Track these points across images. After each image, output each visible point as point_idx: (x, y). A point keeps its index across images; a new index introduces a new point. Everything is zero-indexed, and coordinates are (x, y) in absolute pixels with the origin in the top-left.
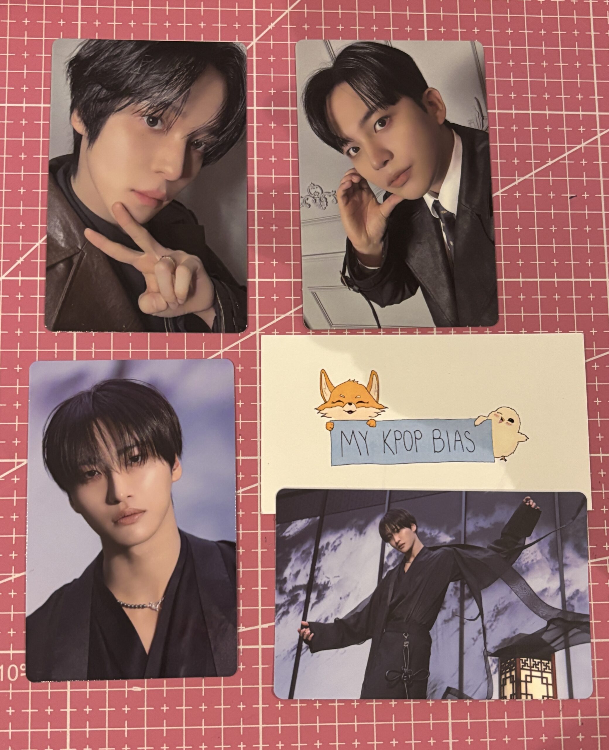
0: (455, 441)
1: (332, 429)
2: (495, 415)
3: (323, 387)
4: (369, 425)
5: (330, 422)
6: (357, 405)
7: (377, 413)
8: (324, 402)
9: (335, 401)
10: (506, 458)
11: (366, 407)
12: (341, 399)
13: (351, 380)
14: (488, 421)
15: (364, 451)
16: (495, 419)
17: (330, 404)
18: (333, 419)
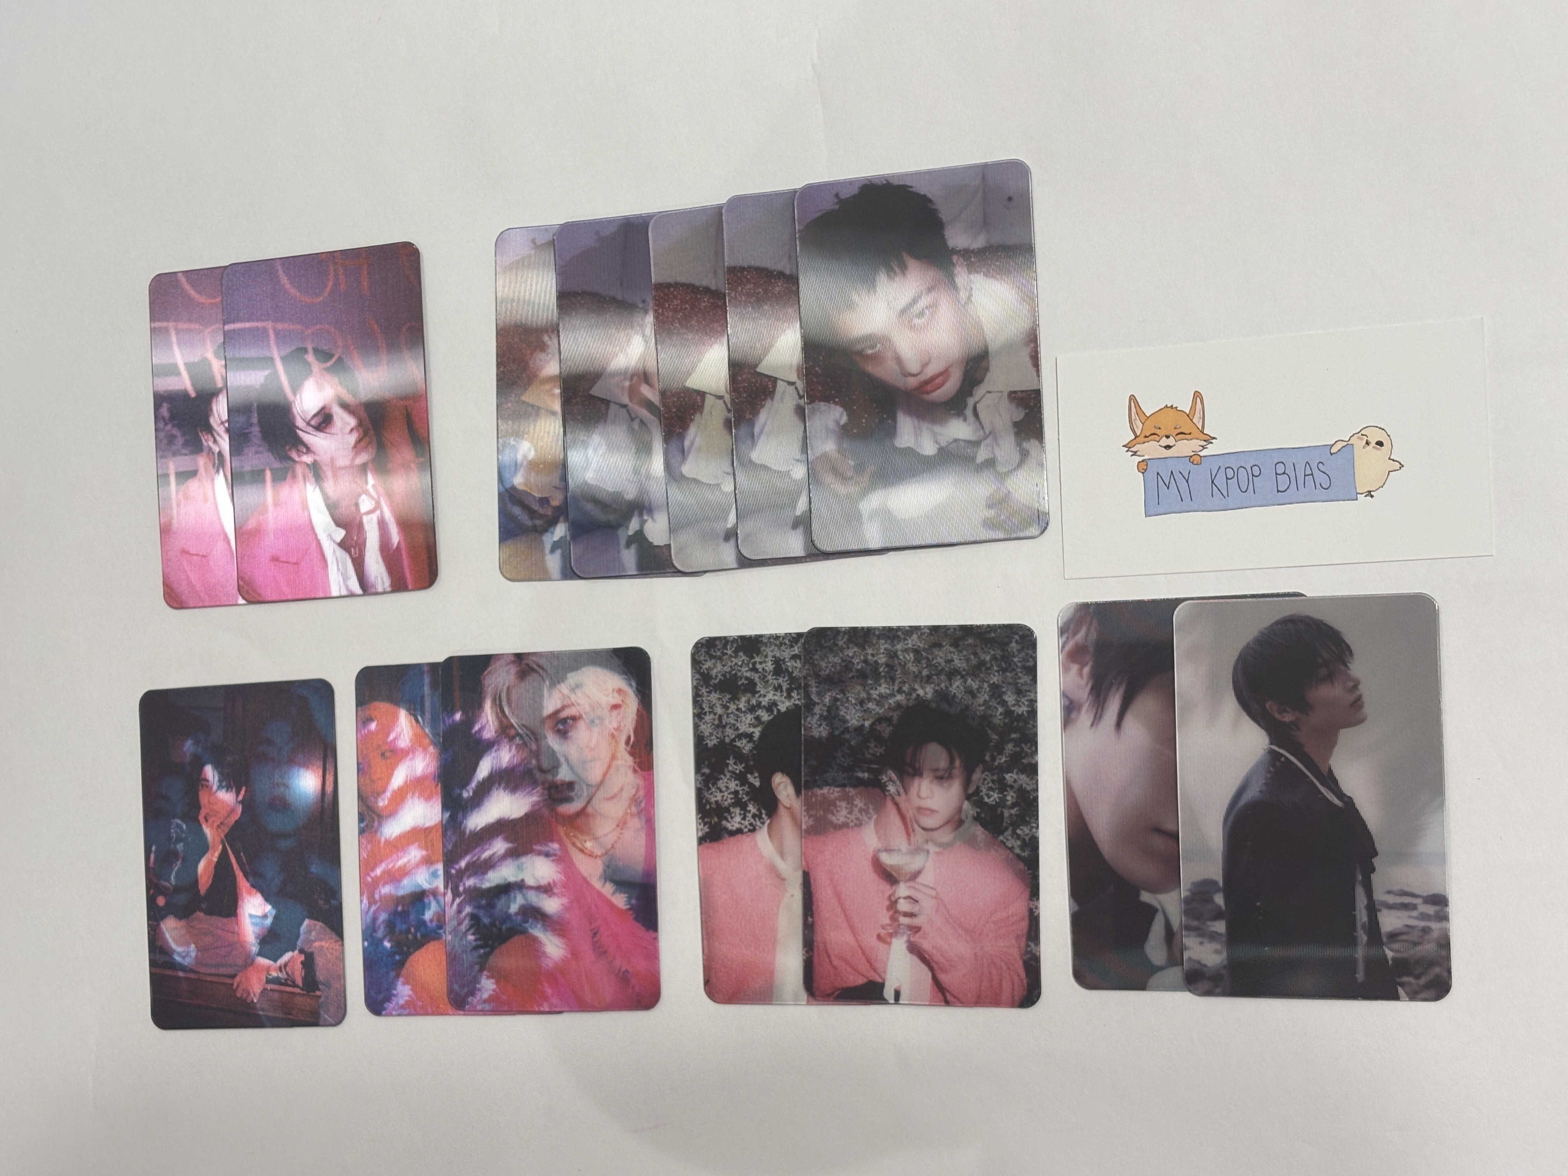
0: (1305, 475)
1: (1146, 470)
2: (1358, 438)
3: (1133, 418)
4: (1192, 463)
5: (1143, 461)
6: (1176, 437)
7: (1202, 446)
8: (1134, 437)
9: (1147, 435)
10: (1372, 493)
11: (1188, 440)
12: (1158, 432)
13: (1169, 406)
15: (1185, 496)
16: (1359, 444)
17: (1142, 439)
18: (1146, 457)
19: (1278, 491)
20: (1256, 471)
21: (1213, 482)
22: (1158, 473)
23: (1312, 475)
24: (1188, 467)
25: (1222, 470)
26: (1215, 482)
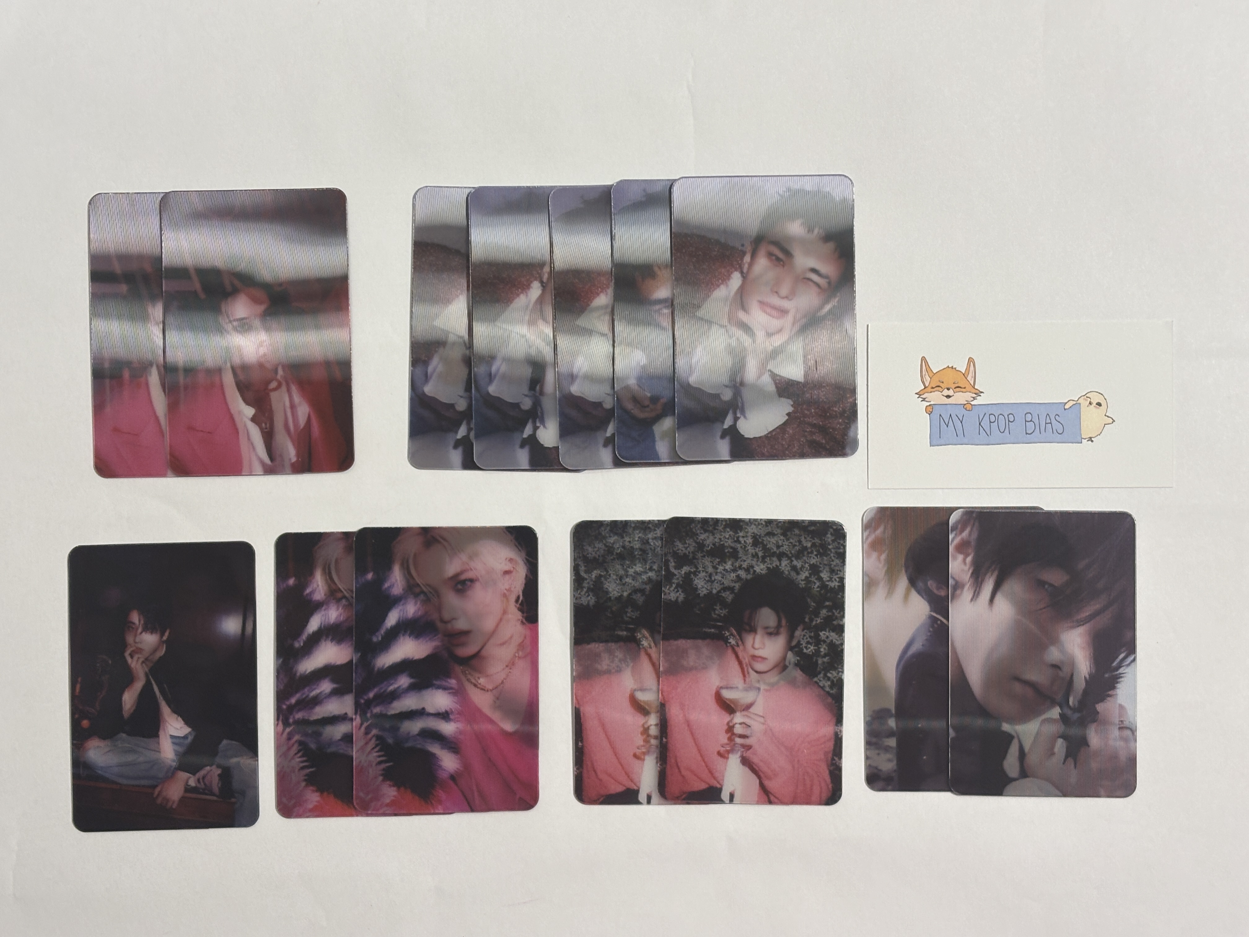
0: (1046, 423)
1: (931, 412)
2: (1084, 399)
3: (924, 373)
4: (966, 409)
5: (930, 405)
6: (954, 390)
7: (973, 398)
8: (923, 387)
9: (934, 387)
10: (1092, 439)
11: (962, 392)
12: (941, 385)
14: (1077, 405)
15: (960, 432)
16: (1084, 403)
17: (929, 389)
18: (932, 403)
19: (1026, 433)
20: (1011, 419)
21: (980, 424)
22: (940, 415)
23: (1051, 423)
24: (961, 412)
25: (987, 415)
26: (981, 424)
